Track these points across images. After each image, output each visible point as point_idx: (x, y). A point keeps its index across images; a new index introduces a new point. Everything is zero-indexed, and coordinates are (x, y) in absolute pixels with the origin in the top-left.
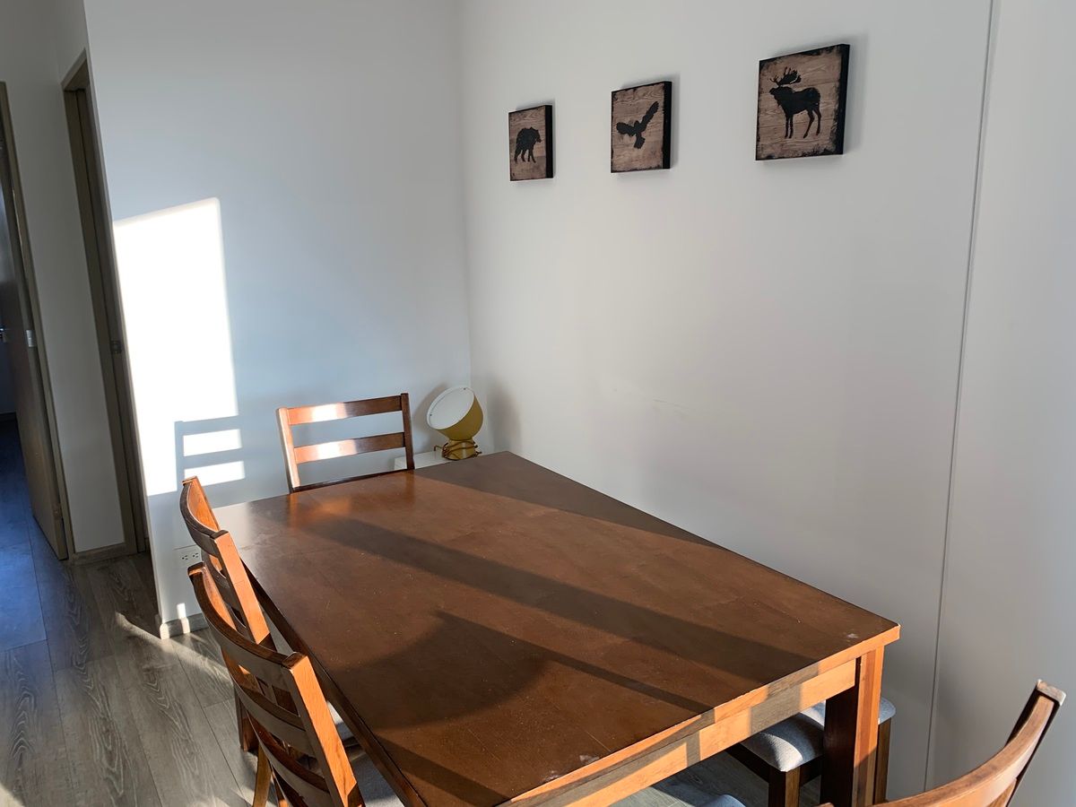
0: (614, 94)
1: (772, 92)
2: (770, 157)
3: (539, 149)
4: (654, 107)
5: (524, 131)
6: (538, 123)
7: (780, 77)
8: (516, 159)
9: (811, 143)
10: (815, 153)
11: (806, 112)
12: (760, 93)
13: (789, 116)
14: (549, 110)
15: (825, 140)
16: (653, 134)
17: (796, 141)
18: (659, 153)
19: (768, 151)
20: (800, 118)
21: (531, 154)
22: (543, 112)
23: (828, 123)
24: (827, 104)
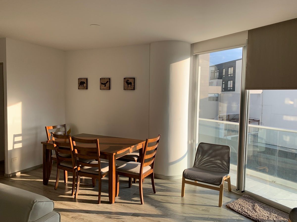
0: (100, 79)
1: (126, 82)
2: (126, 90)
3: (85, 85)
4: (108, 82)
5: (82, 82)
6: (85, 81)
7: (127, 80)
8: (80, 86)
9: (131, 88)
10: (131, 90)
11: (130, 85)
12: (124, 82)
13: (128, 85)
14: (87, 79)
15: (133, 88)
17: (129, 88)
18: (109, 88)
19: (125, 89)
20: (129, 85)
21: (83, 85)
22: (86, 79)
23: (133, 86)
24: (133, 84)
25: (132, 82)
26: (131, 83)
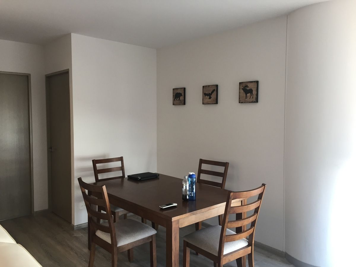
0: (203, 86)
1: (242, 89)
2: (242, 103)
3: (182, 98)
4: (214, 91)
5: (177, 93)
6: (182, 92)
7: (244, 86)
8: (175, 100)
10: (252, 102)
11: (250, 94)
12: (239, 89)
13: (246, 94)
14: (185, 89)
15: (254, 100)
16: (213, 96)
17: (248, 99)
18: (215, 100)
19: (241, 102)
20: (249, 95)
21: (179, 99)
22: (183, 89)
23: (255, 96)
24: (254, 92)
25: (253, 89)
26: (251, 91)
